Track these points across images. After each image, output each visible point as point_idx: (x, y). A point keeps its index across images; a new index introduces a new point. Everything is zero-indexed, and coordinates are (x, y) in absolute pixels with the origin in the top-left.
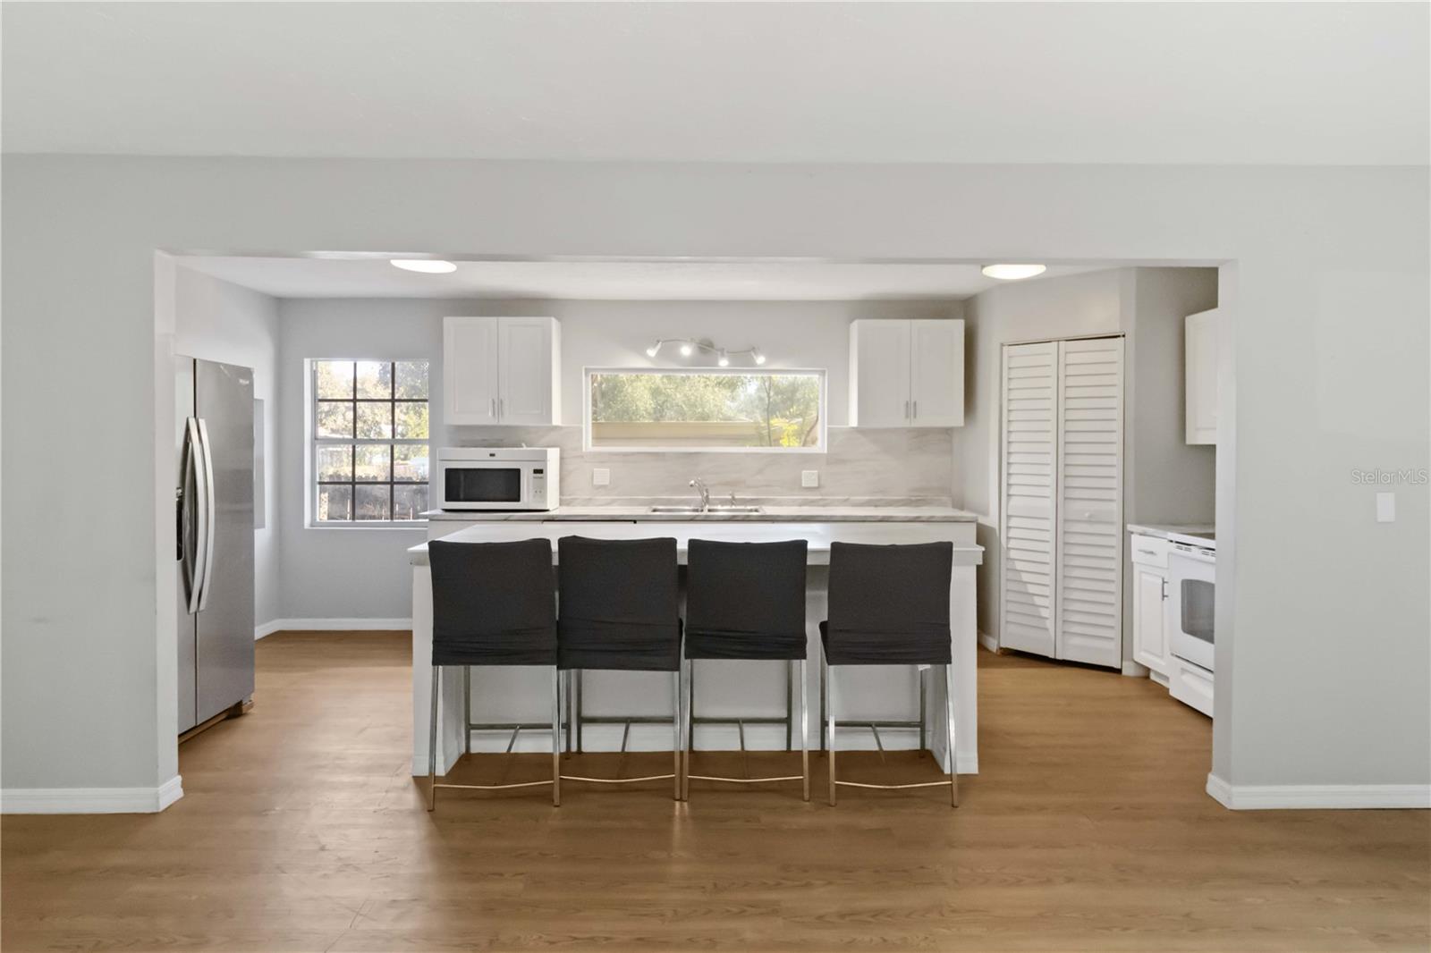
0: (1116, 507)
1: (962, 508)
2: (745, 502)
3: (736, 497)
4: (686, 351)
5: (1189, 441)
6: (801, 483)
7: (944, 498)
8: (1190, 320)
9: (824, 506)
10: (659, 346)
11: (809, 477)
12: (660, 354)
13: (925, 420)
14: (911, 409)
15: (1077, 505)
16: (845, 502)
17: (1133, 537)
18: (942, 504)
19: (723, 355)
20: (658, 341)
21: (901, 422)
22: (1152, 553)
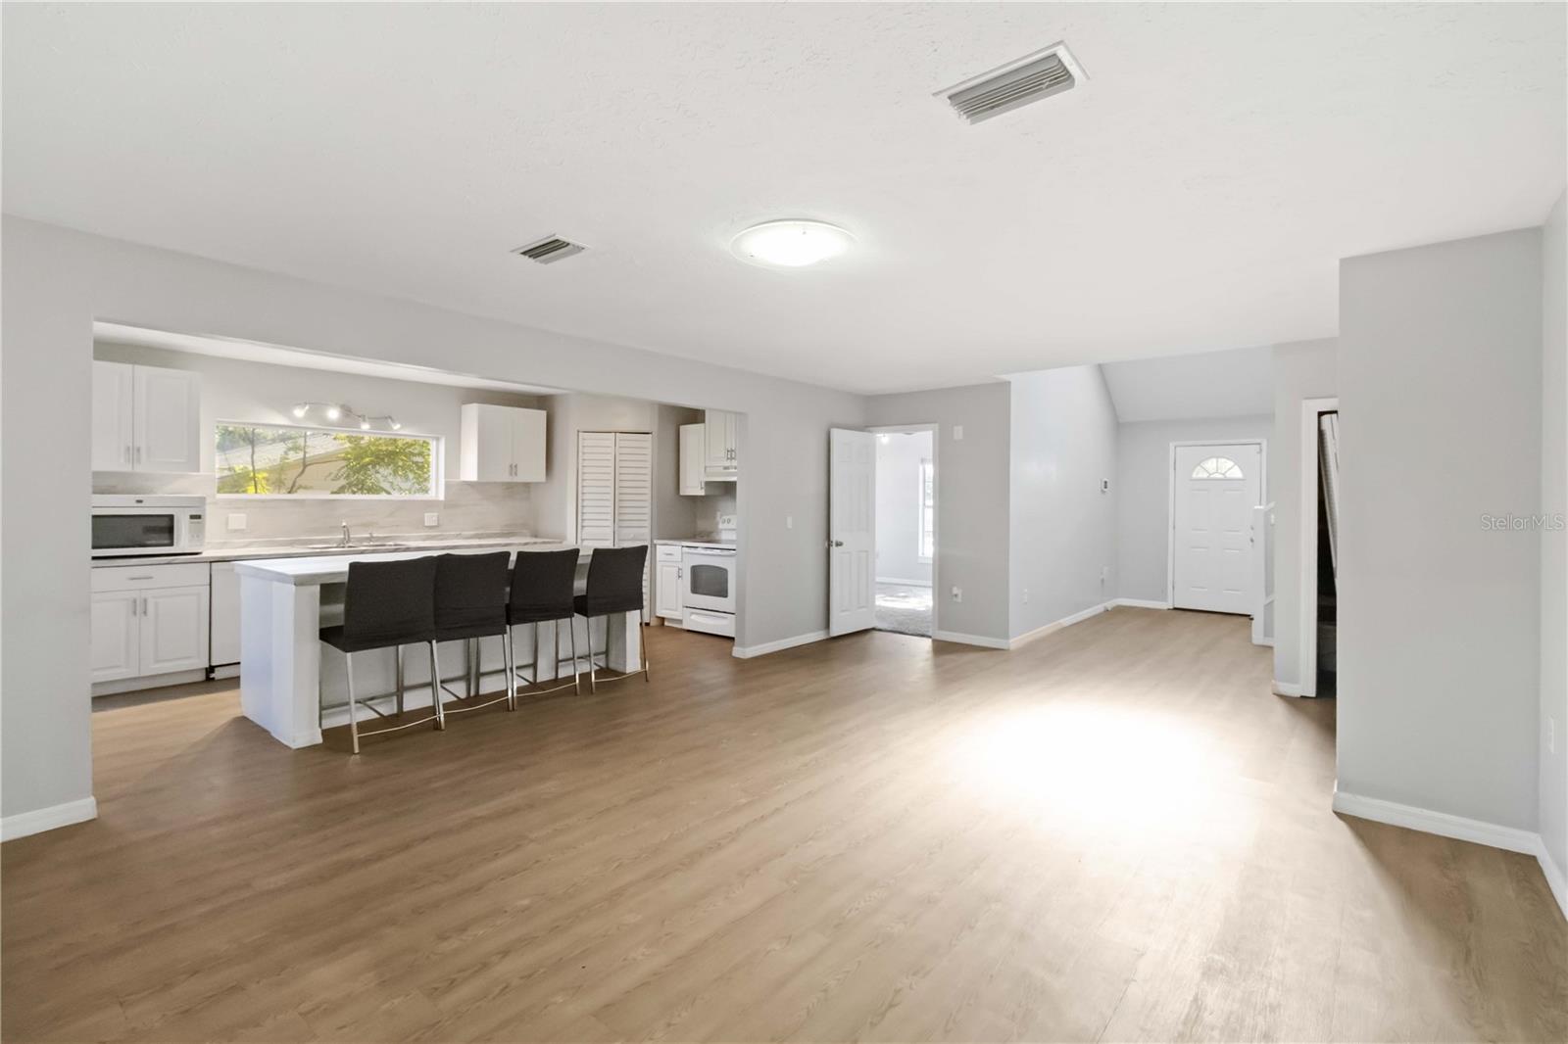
0: (647, 531)
1: (536, 536)
2: (379, 539)
3: (375, 535)
4: (333, 414)
5: (682, 493)
6: (424, 522)
7: (525, 531)
8: (682, 428)
9: (442, 540)
10: (307, 407)
11: (430, 518)
12: (308, 417)
13: (521, 478)
14: (513, 469)
15: (625, 531)
16: (457, 536)
17: (658, 547)
18: (524, 535)
19: (364, 421)
20: (306, 404)
21: (507, 478)
22: (670, 554)
